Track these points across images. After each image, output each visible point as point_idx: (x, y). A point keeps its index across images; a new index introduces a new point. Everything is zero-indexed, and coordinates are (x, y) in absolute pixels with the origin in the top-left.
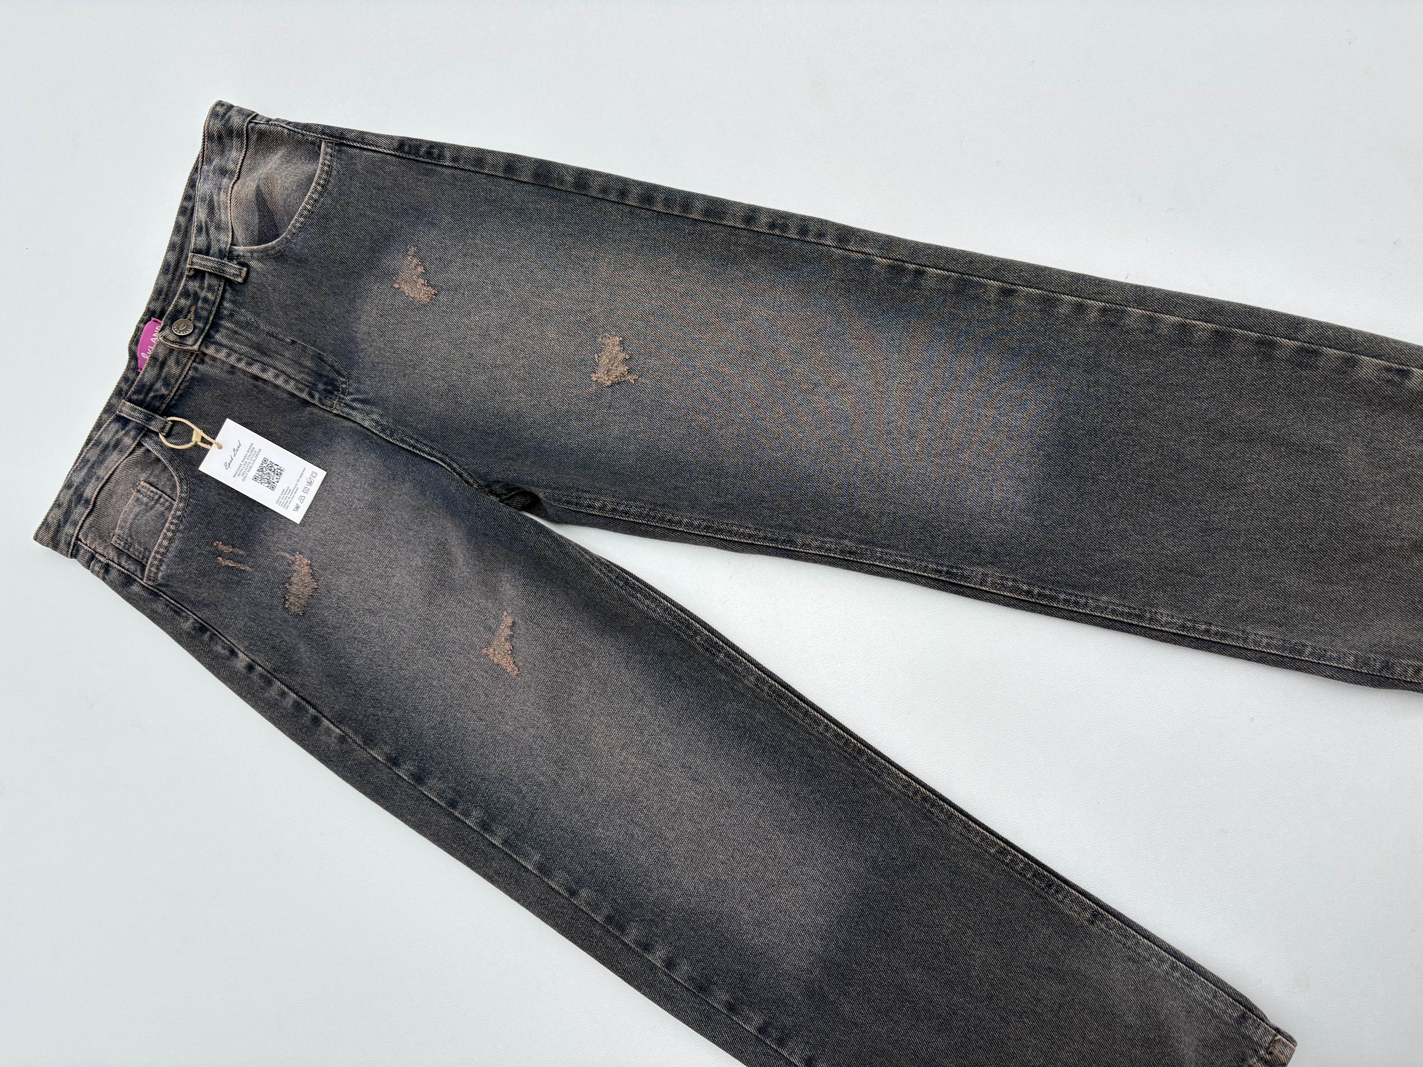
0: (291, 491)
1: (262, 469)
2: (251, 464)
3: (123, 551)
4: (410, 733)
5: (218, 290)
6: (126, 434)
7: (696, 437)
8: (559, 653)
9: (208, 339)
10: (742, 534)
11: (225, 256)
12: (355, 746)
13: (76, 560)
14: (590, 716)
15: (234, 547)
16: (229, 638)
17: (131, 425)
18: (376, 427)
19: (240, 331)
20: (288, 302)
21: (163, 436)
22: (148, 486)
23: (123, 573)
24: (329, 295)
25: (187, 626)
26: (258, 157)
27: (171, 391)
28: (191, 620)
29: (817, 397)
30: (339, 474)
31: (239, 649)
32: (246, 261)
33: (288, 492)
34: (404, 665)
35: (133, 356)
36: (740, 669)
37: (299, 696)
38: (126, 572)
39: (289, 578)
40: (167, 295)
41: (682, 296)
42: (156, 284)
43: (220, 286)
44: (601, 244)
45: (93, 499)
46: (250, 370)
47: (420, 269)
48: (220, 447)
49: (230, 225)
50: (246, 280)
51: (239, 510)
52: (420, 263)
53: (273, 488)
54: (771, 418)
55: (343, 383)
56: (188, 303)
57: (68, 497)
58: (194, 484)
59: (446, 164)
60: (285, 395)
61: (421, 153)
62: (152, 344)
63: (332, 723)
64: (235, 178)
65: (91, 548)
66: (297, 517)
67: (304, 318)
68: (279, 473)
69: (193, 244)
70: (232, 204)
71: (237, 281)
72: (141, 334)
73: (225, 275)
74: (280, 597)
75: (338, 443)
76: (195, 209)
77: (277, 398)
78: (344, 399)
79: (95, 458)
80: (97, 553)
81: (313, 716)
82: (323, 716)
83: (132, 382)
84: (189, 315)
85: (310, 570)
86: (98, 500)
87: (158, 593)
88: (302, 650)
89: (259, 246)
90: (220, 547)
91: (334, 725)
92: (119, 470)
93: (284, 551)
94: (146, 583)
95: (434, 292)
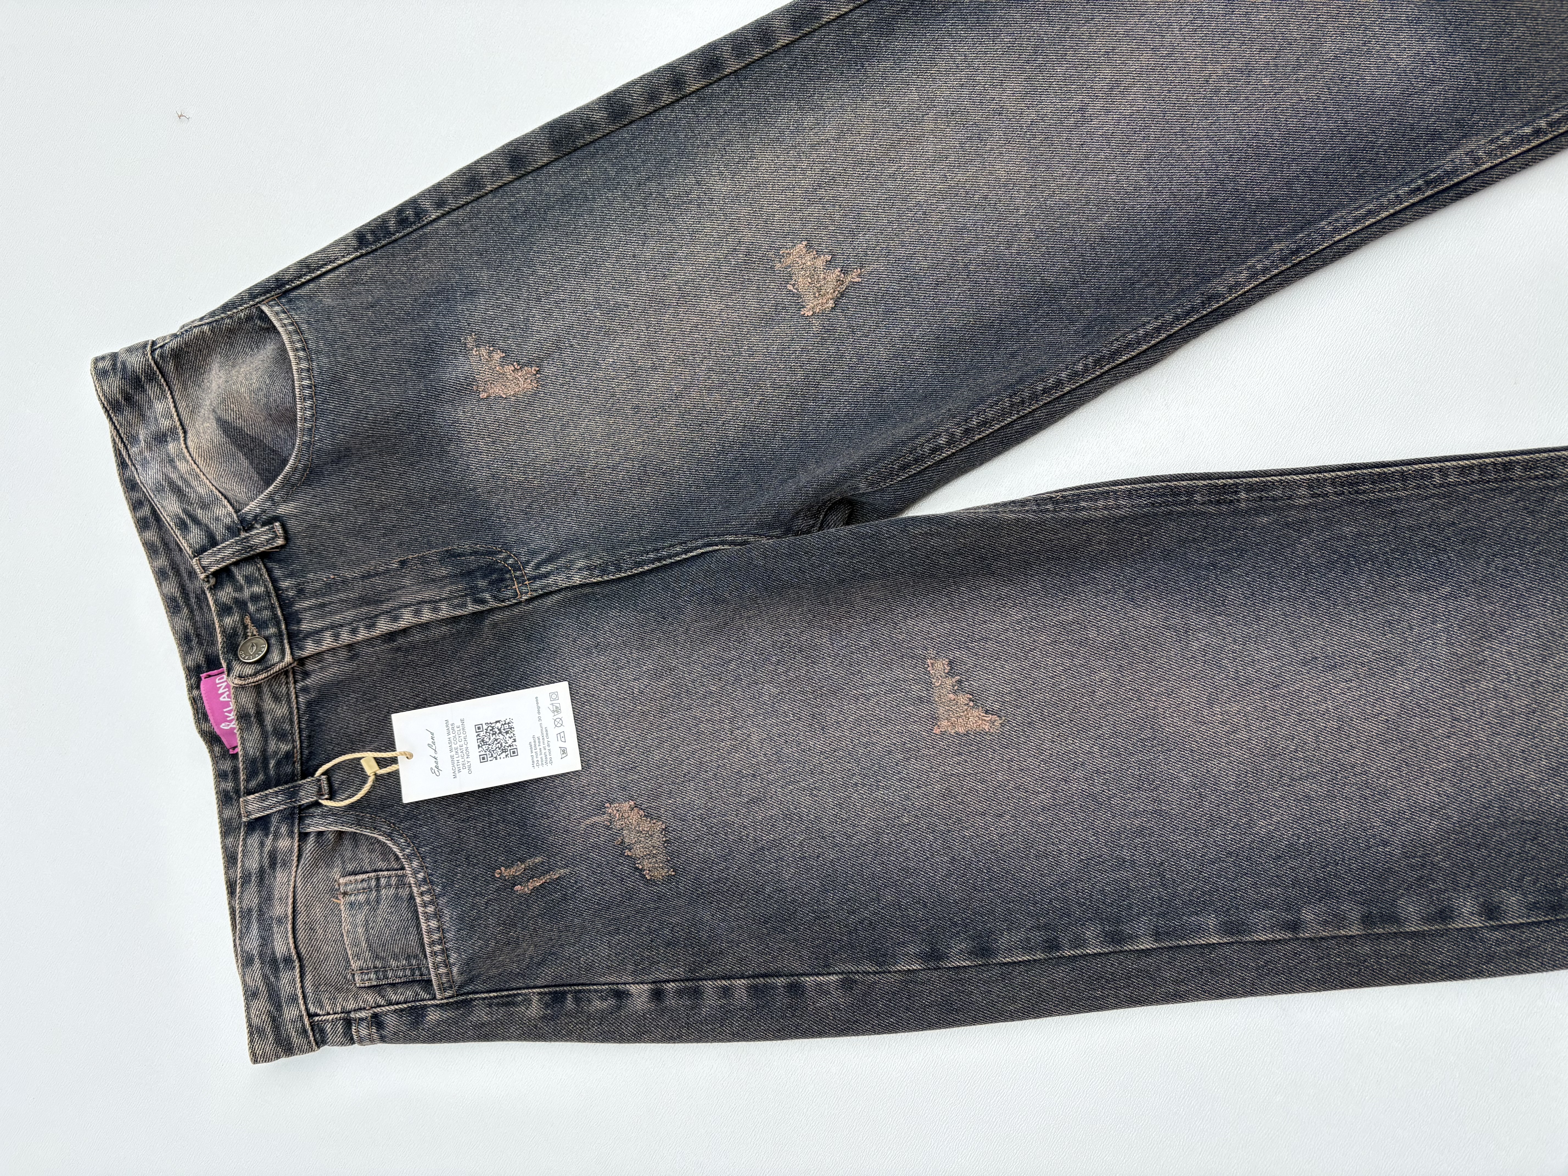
0: (541, 738)
1: (483, 741)
2: (465, 746)
3: (380, 986)
4: (925, 905)
5: (261, 575)
6: (276, 837)
7: (987, 280)
8: (1037, 653)
9: (295, 639)
10: (1146, 335)
11: (239, 530)
12: (871, 979)
13: (326, 1047)
15: (523, 861)
16: (602, 980)
17: (274, 820)
18: (592, 575)
19: (327, 599)
20: (360, 522)
21: (327, 799)
22: (352, 878)
23: (402, 1010)
24: (405, 473)
25: (535, 1009)
26: (191, 391)
27: (294, 741)
28: (535, 999)
29: (1095, 122)
30: (584, 671)
31: (625, 984)
32: (270, 514)
33: (538, 744)
34: (850, 830)
35: (212, 739)
36: (1278, 493)
37: (748, 978)
38: (405, 1006)
39: (623, 842)
40: (198, 636)
41: (837, 140)
42: (175, 632)
43: (259, 570)
44: (693, 161)
45: (293, 951)
46: (377, 632)
47: (497, 356)
48: (409, 756)
49: (217, 492)
50: (287, 538)
51: (490, 814)
52: (491, 349)
53: (515, 753)
54: (1060, 187)
55: (505, 559)
56: (236, 617)
57: (258, 975)
58: (410, 829)
59: (433, 217)
60: (444, 629)
61: (392, 229)
62: (227, 704)
63: (818, 974)
64: (182, 435)
65: (338, 1013)
66: (573, 763)
67: (394, 526)
68: (507, 728)
69: (188, 549)
70: (201, 466)
71: (277, 547)
72: (203, 703)
73: (258, 551)
74: (631, 872)
75: (555, 635)
76: (159, 508)
77: (436, 643)
78: (523, 576)
79: (256, 901)
80: (350, 1012)
81: (784, 987)
82: (797, 975)
83: (235, 771)
84: (248, 630)
85: (641, 812)
86: (300, 948)
87: (467, 999)
88: (707, 917)
89: (273, 486)
90: (506, 874)
91: (822, 975)
92: (299, 889)
93: (589, 816)
94: (442, 999)
95: (534, 370)
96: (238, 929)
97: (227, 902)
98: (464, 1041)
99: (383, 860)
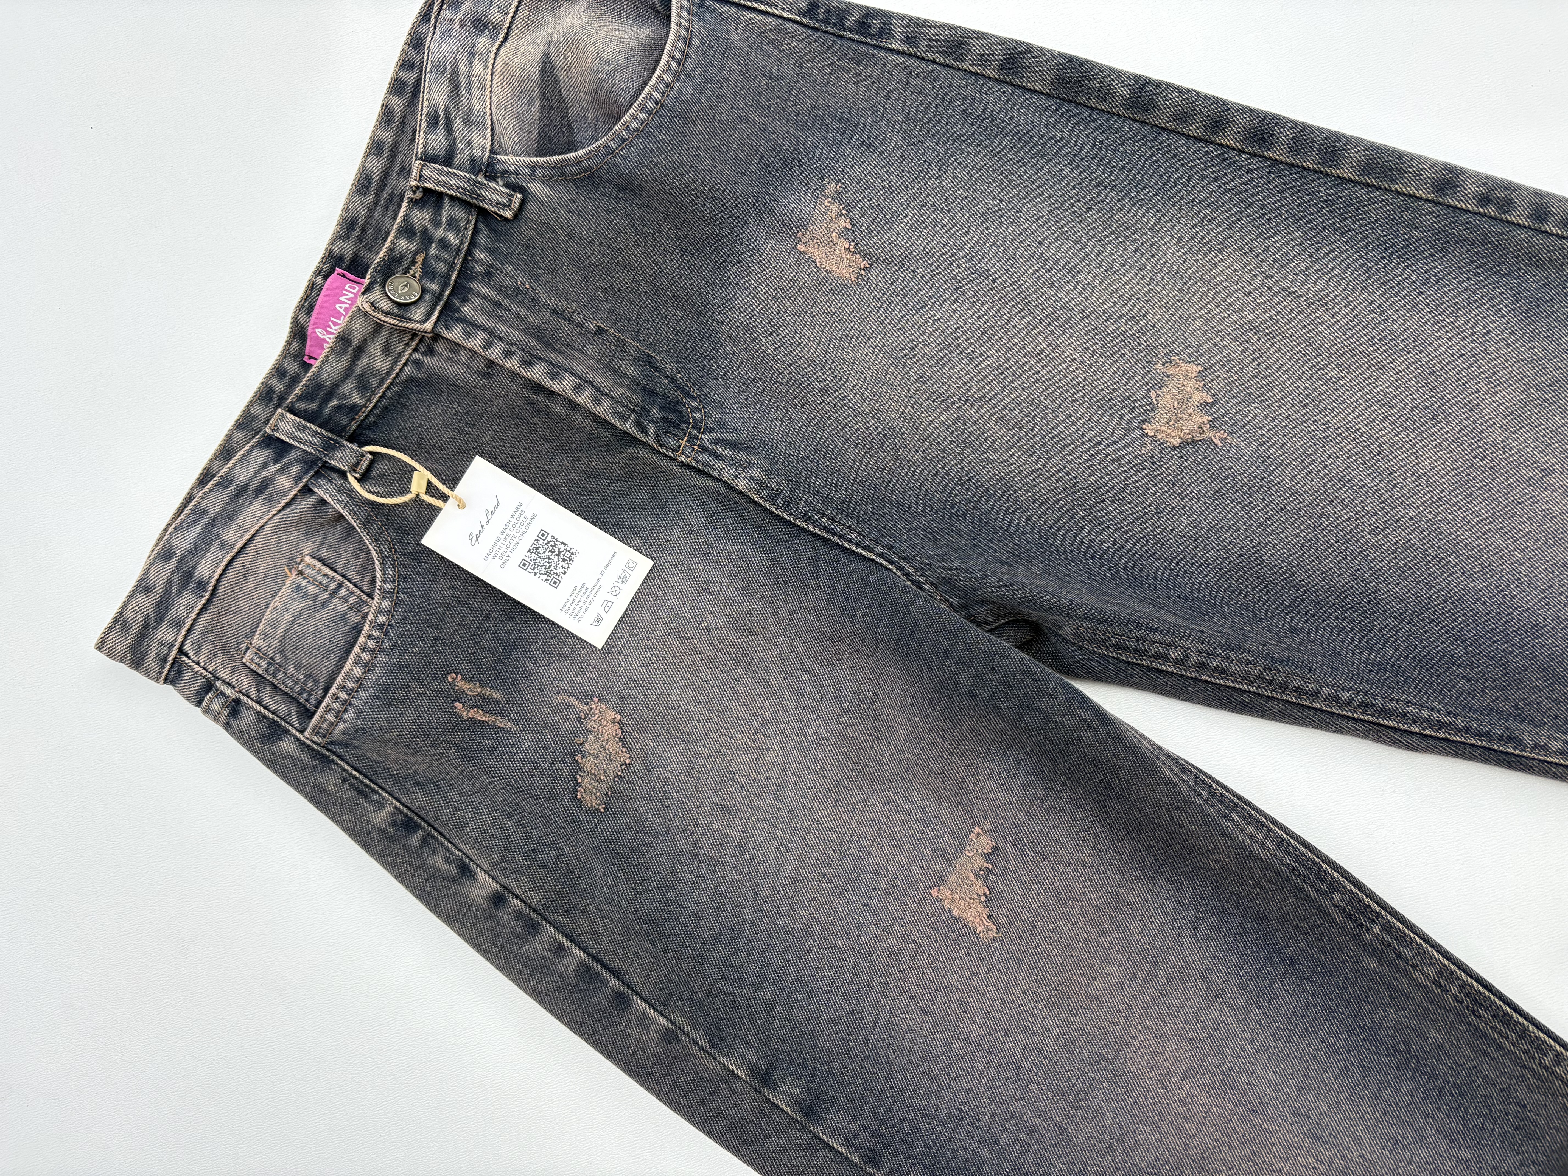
0: (589, 591)
1: (537, 549)
2: (517, 540)
3: (264, 678)
4: (793, 1029)
5: (466, 228)
6: (282, 471)
7: (1329, 544)
8: (1077, 905)
9: (449, 314)
10: (1427, 720)
11: (481, 170)
12: (695, 1049)
13: (171, 687)
14: (1126, 1018)
15: (483, 685)
16: (462, 846)
17: (293, 455)
18: (758, 492)
19: (506, 302)
20: (594, 260)
21: (355, 478)
22: (318, 565)
23: (264, 717)
24: (673, 253)
25: (381, 818)
27: (369, 400)
28: (389, 809)
29: (1548, 493)
30: (676, 566)
31: (478, 866)
32: (521, 182)
33: (583, 594)
34: (785, 908)
35: (299, 333)
36: (1408, 953)
37: (589, 954)
38: (271, 716)
39: (582, 744)
40: (363, 230)
41: (1308, 304)
42: (346, 210)
43: (468, 222)
44: (1166, 206)
45: (213, 582)
46: (527, 373)
47: (844, 223)
48: (461, 505)
49: (489, 119)
50: (516, 216)
51: (487, 617)
52: (844, 212)
53: (555, 584)
54: (1466, 522)
55: (694, 409)
56: (413, 247)
57: (165, 575)
58: (405, 567)
59: (894, 46)
60: (588, 423)
61: (848, 24)
62: (338, 315)
63: (651, 1006)
64: (501, 39)
65: (207, 670)
66: (597, 637)
67: (620, 291)
68: (567, 556)
69: (421, 146)
70: (494, 82)
71: (501, 216)
72: (318, 295)
73: (481, 204)
74: (568, 778)
75: (678, 513)
76: (424, 86)
77: (570, 427)
78: (697, 438)
79: (217, 509)
80: (218, 679)
81: (613, 991)
82: (633, 990)
83: (295, 379)
84: (413, 268)
85: (619, 732)
86: (221, 584)
87: (329, 757)
88: (599, 872)
89: (545, 159)
90: (459, 684)
91: (655, 1009)
92: (264, 533)
93: (571, 694)
94: (308, 738)
95: (864, 264)
96: (180, 518)
97: (190, 485)
98: (295, 789)
99: (359, 573)
